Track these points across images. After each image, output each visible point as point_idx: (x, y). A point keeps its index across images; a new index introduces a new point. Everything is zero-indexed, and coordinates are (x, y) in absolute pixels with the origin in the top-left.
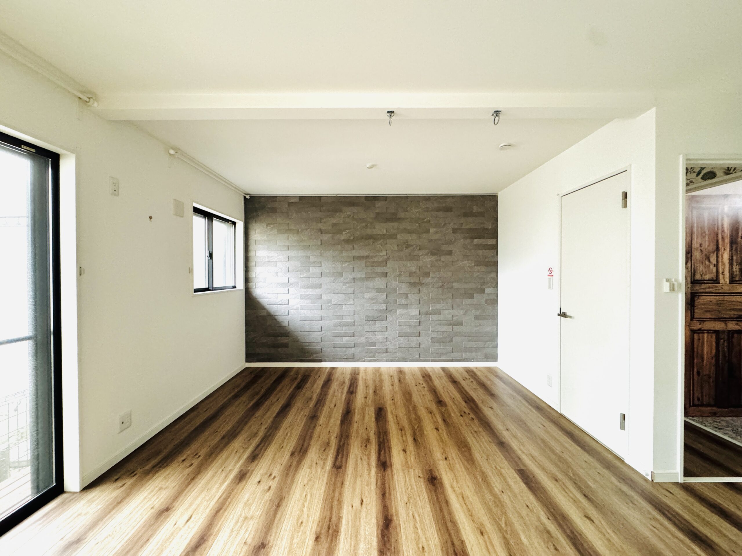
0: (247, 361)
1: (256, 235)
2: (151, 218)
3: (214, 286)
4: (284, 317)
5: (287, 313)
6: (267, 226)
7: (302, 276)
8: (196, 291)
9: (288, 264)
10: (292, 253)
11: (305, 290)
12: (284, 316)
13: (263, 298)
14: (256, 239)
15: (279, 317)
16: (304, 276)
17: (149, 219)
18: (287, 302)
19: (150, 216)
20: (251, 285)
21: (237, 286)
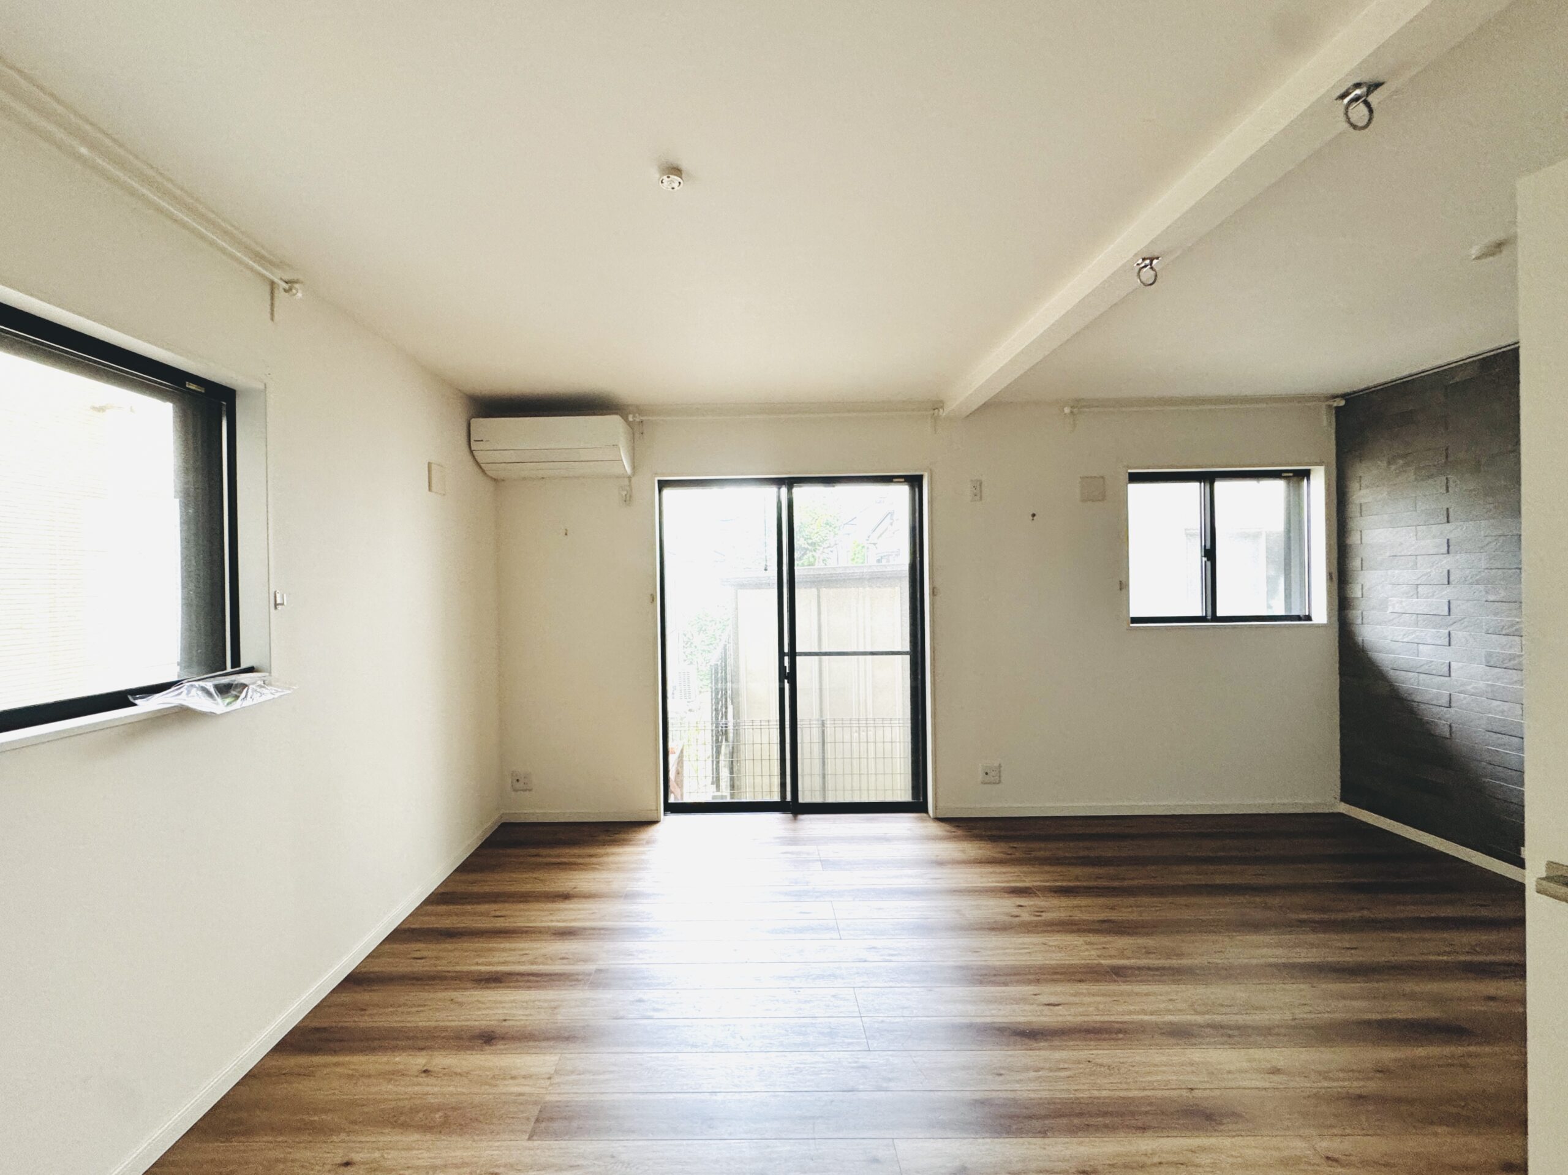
0: (1344, 799)
1: (1364, 492)
2: (1034, 515)
3: (1219, 614)
4: (1435, 710)
5: (1444, 701)
6: (1389, 463)
7: (1491, 598)
8: (1135, 620)
9: (1447, 562)
10: (1456, 531)
11: (1504, 639)
12: (1439, 709)
13: (1380, 652)
14: (1363, 501)
15: (1423, 706)
16: (1498, 598)
17: (1031, 518)
18: (1447, 669)
19: (1031, 513)
20: (1355, 614)
21: (1313, 618)
